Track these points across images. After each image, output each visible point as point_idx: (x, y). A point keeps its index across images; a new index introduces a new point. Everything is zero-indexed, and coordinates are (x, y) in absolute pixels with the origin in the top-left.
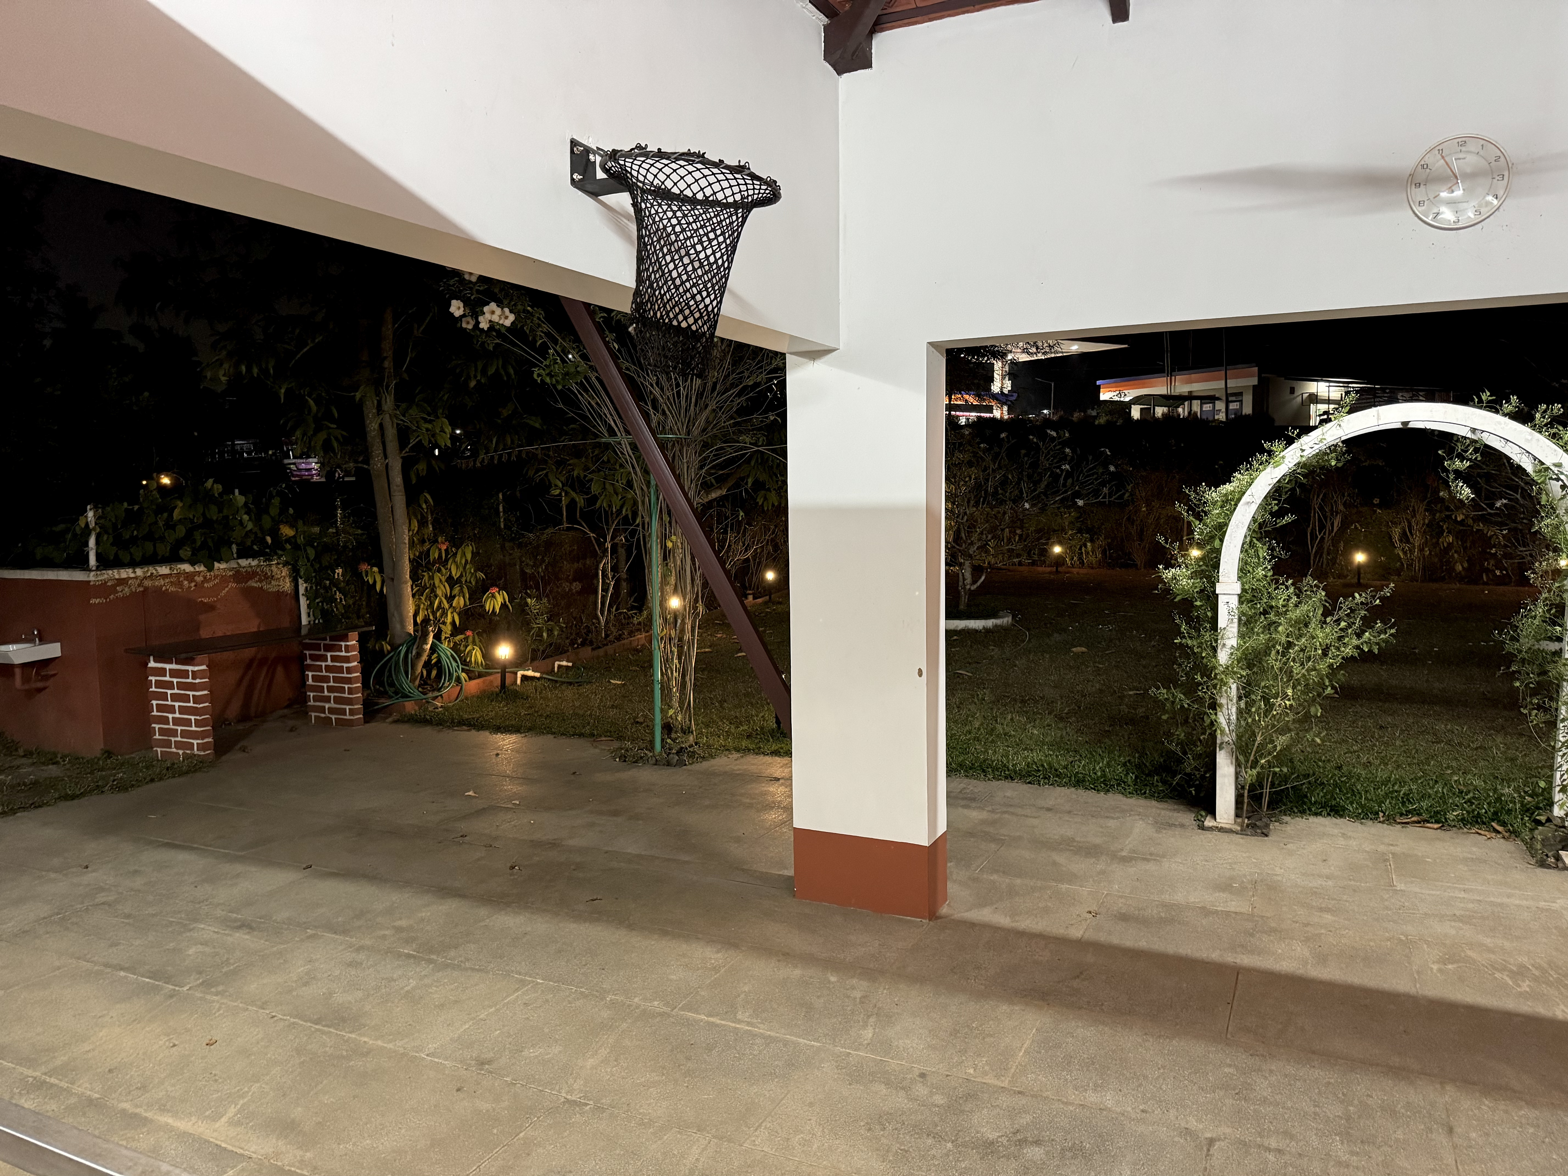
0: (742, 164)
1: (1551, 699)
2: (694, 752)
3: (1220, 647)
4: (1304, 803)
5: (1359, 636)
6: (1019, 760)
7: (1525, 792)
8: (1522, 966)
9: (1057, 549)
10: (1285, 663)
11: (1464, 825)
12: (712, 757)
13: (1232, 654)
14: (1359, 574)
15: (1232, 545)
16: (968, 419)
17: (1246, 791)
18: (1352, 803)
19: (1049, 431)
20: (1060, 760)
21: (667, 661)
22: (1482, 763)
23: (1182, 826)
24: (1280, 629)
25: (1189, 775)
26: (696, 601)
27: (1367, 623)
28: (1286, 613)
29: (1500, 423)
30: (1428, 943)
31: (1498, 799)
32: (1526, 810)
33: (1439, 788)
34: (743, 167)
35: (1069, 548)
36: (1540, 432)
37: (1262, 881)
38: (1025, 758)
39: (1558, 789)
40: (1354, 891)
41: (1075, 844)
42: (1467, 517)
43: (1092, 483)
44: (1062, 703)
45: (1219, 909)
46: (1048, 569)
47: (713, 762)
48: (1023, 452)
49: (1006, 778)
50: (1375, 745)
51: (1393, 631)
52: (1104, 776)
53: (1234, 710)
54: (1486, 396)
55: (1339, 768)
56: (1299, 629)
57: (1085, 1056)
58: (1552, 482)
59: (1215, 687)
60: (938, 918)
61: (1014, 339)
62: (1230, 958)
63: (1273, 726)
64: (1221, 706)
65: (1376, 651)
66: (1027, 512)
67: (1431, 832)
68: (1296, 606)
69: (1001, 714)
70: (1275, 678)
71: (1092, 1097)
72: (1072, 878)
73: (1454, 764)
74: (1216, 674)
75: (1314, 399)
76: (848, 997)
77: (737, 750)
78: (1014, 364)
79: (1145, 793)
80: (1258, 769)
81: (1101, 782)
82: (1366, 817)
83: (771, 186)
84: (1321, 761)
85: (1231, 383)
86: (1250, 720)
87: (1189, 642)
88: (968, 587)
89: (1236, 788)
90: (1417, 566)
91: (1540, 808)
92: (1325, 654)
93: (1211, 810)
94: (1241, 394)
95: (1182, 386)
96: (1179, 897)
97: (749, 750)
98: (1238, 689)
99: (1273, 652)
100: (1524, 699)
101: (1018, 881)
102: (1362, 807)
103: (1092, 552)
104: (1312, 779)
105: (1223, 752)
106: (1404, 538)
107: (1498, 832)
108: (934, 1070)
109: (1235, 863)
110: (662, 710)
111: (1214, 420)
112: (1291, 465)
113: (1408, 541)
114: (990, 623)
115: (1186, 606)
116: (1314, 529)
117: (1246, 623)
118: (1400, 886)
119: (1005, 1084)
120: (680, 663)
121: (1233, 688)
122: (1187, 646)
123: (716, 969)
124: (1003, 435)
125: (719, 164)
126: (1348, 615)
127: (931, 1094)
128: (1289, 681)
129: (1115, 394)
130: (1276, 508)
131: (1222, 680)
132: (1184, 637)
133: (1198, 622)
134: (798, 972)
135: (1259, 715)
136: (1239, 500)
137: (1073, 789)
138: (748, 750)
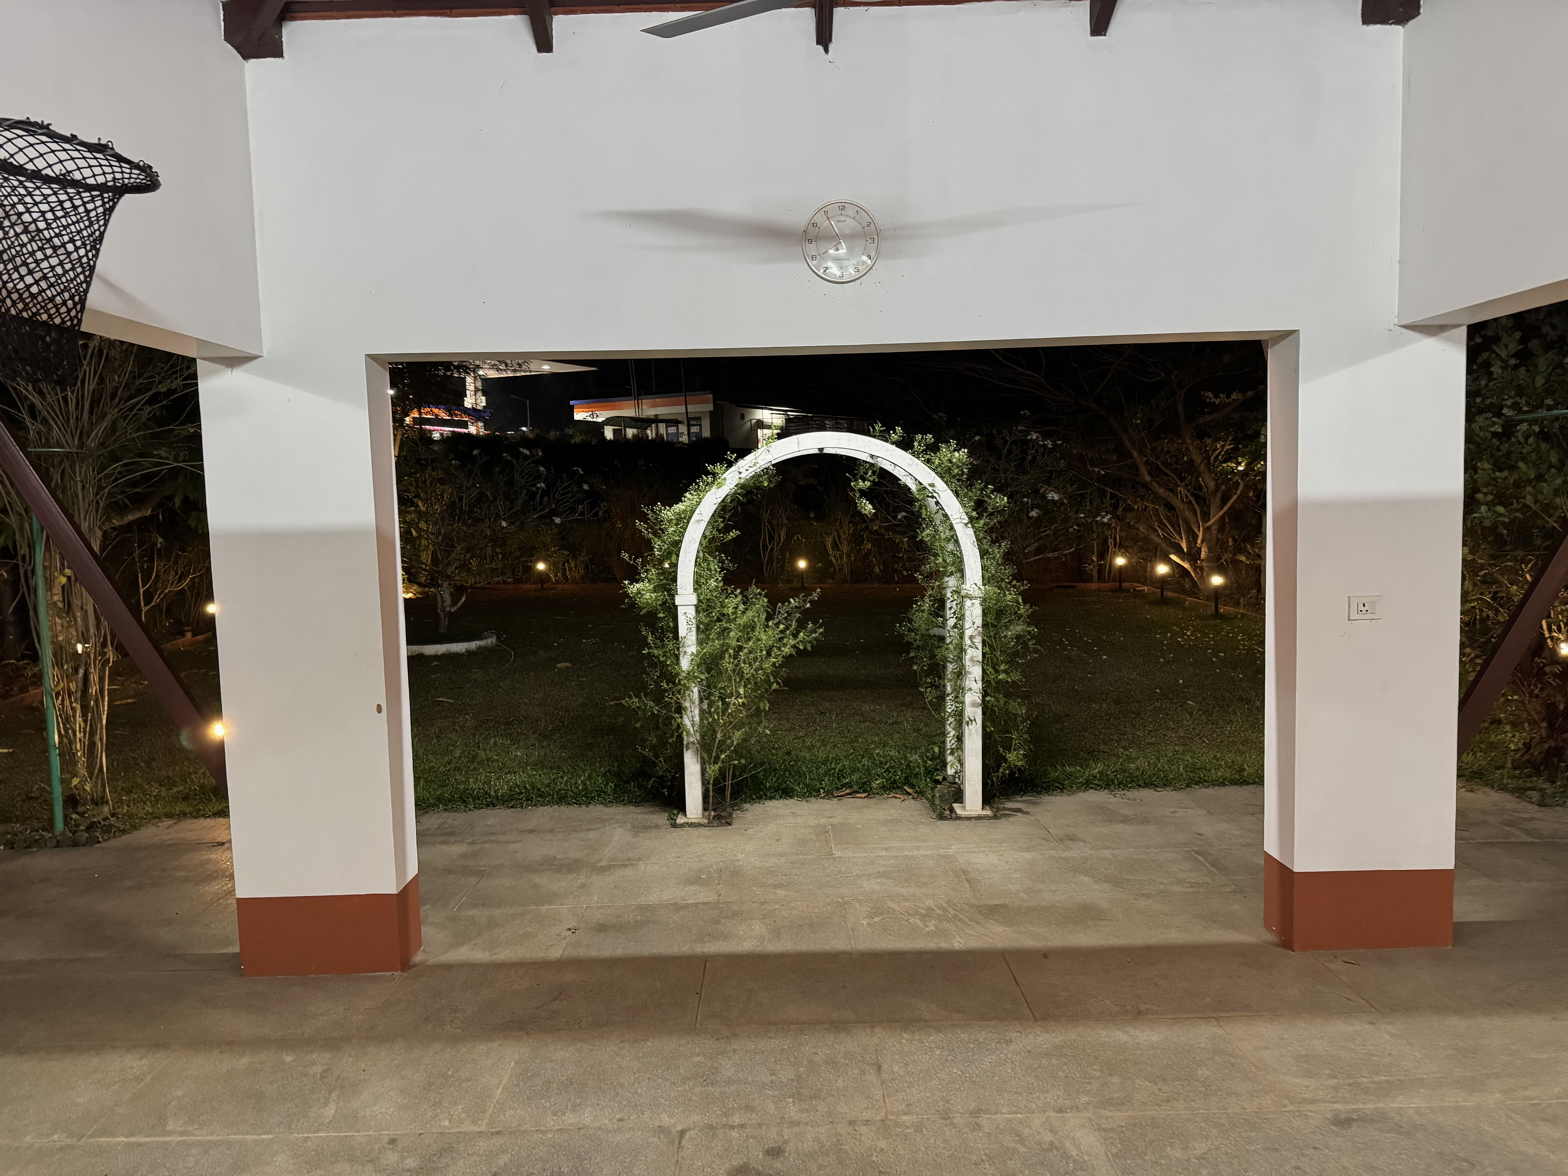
0: (103, 142)
1: (940, 678)
2: (111, 826)
3: (682, 654)
4: (761, 790)
5: (795, 636)
6: (501, 786)
7: (927, 757)
8: (930, 909)
9: (541, 566)
10: (737, 665)
11: (885, 791)
12: (134, 828)
13: (692, 660)
14: (802, 578)
15: (687, 560)
16: (442, 434)
17: (711, 786)
18: (799, 784)
19: (521, 449)
20: (542, 778)
21: (67, 720)
22: (896, 736)
23: (657, 827)
24: (731, 634)
25: (661, 777)
26: (104, 645)
27: (801, 625)
28: (735, 619)
29: (888, 450)
30: (859, 901)
31: (908, 766)
32: (929, 772)
33: (865, 761)
34: (105, 147)
35: (552, 565)
36: (918, 458)
37: (726, 868)
38: (508, 782)
39: (949, 751)
40: (802, 864)
41: (556, 863)
42: (880, 527)
43: (567, 501)
44: (546, 721)
45: (689, 902)
46: (534, 586)
47: (136, 834)
48: (497, 469)
49: (488, 805)
50: (816, 729)
51: (821, 630)
52: (585, 789)
53: (697, 711)
54: (878, 427)
55: (789, 753)
56: (748, 633)
57: (564, 1078)
58: (930, 499)
59: (679, 692)
60: (410, 967)
61: (485, 356)
62: (701, 948)
63: (731, 723)
64: (685, 709)
65: (809, 648)
66: (505, 531)
67: (859, 801)
68: (744, 612)
69: (484, 739)
70: (730, 679)
71: (570, 1119)
72: (552, 897)
73: (876, 739)
74: (680, 680)
75: (761, 424)
76: (307, 1075)
77: (169, 816)
78: (485, 381)
79: (623, 800)
80: (720, 764)
81: (583, 796)
82: (810, 795)
83: (145, 172)
84: (774, 748)
85: (691, 408)
86: (710, 720)
87: (656, 652)
88: (448, 609)
89: (703, 784)
90: (846, 570)
91: (938, 770)
92: (769, 654)
93: (682, 808)
94: (699, 419)
95: (649, 409)
96: (653, 898)
97: (185, 814)
98: (699, 692)
99: (727, 656)
100: (921, 679)
101: (498, 912)
102: (808, 786)
103: (575, 570)
104: (766, 766)
105: (689, 752)
106: (835, 546)
107: (909, 794)
108: (405, 1131)
109: (704, 855)
110: (62, 781)
111: (679, 442)
112: (732, 486)
113: (838, 549)
114: (473, 645)
115: (650, 619)
116: (765, 540)
117: (703, 631)
118: (838, 854)
119: (483, 1128)
120: (85, 721)
121: (695, 692)
122: (654, 656)
123: (138, 1079)
124: (475, 452)
125: (72, 139)
126: (785, 618)
127: (403, 1158)
128: (740, 681)
129: (588, 414)
130: (722, 525)
131: (685, 685)
132: (651, 648)
133: (662, 633)
134: (244, 1061)
135: (718, 714)
136: (690, 517)
137: (556, 806)
138: (183, 815)
